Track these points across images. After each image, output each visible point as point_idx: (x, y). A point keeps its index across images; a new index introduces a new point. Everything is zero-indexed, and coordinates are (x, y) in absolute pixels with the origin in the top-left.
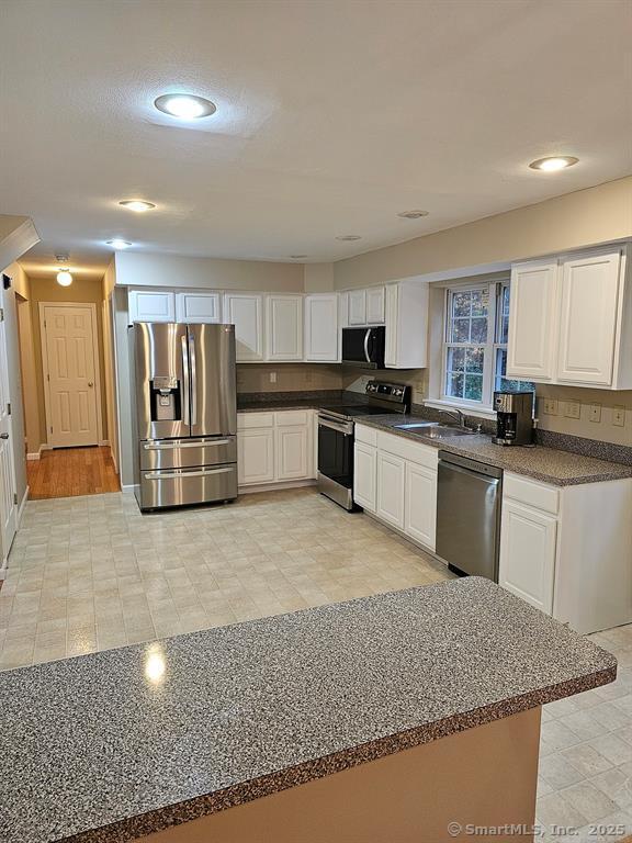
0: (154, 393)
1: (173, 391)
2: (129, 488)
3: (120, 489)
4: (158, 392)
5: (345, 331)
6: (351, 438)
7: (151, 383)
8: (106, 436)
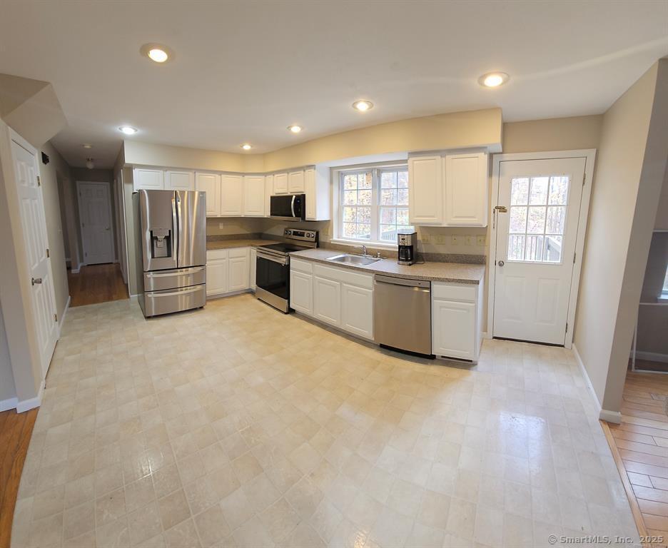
0: (153, 238)
1: (166, 237)
2: (134, 297)
3: (129, 297)
4: (156, 238)
5: (272, 198)
6: (288, 267)
7: (151, 232)
8: (117, 258)
